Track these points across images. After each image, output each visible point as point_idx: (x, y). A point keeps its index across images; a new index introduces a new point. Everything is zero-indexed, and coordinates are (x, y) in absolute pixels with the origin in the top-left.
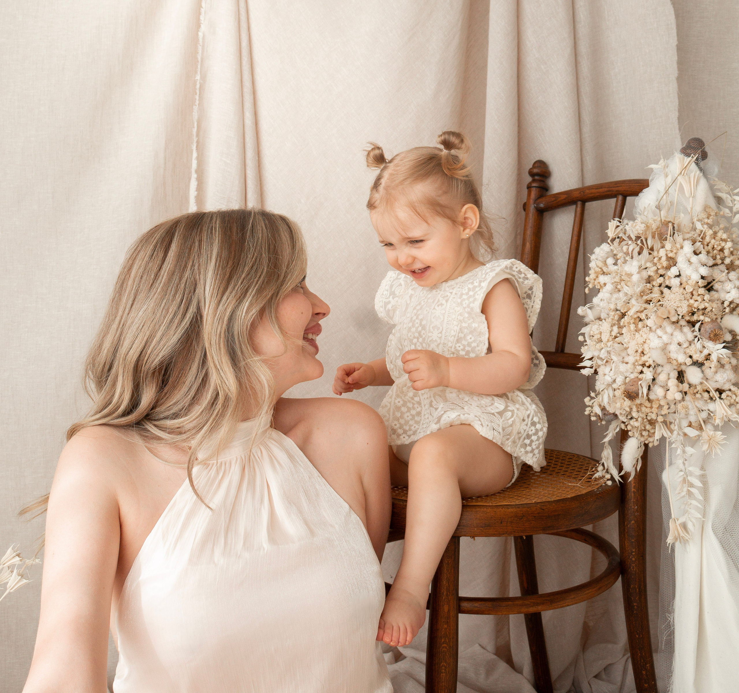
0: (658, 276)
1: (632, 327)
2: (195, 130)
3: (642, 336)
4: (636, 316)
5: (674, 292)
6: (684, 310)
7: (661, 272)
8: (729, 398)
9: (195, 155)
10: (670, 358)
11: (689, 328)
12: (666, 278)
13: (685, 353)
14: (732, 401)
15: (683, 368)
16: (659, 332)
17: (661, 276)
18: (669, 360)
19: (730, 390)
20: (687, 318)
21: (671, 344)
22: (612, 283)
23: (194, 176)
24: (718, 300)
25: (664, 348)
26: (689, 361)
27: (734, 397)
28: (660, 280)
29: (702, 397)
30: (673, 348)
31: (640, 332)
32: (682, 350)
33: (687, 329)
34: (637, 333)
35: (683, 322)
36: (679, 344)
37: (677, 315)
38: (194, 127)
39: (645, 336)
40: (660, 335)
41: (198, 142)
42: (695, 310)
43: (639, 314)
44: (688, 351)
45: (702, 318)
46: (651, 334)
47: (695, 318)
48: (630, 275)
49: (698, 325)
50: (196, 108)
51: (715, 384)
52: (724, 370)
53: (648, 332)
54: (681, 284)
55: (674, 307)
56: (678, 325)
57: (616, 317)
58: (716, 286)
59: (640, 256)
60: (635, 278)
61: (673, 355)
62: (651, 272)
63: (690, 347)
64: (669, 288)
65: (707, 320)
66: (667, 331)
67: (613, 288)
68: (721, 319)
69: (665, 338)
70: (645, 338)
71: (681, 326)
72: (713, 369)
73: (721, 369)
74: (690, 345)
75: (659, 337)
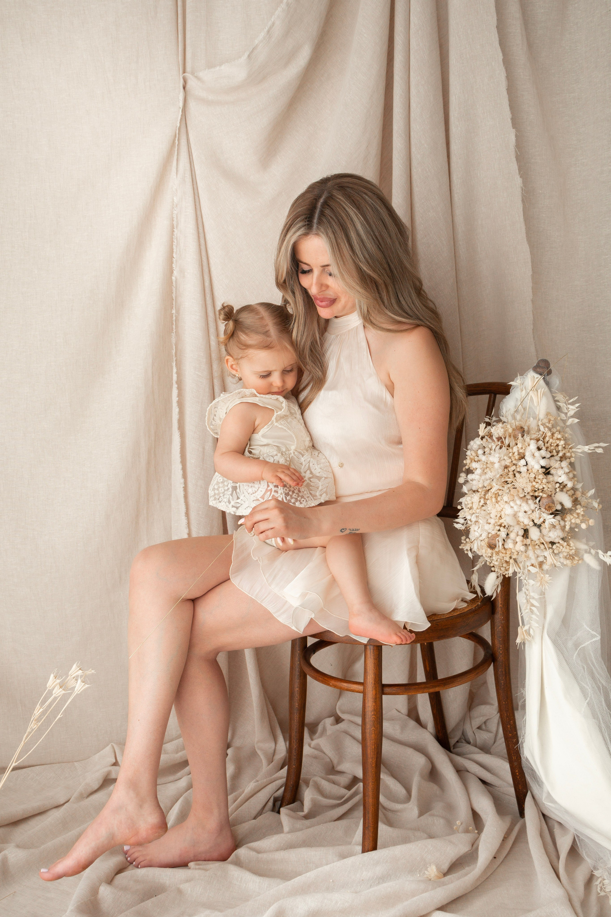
0: (512, 464)
1: (494, 500)
2: (174, 352)
3: (500, 506)
4: (496, 492)
5: (523, 476)
6: (529, 489)
7: (514, 462)
8: (558, 548)
9: (175, 370)
10: (519, 521)
11: (532, 501)
12: (518, 466)
13: (529, 518)
14: (560, 550)
15: (528, 527)
16: (512, 504)
17: (514, 464)
18: (518, 523)
19: (559, 543)
20: (532, 494)
21: (519, 511)
22: (481, 469)
23: (175, 386)
24: (553, 482)
25: (515, 515)
26: (531, 524)
27: (561, 547)
28: (513, 468)
29: (540, 547)
30: (521, 515)
31: (499, 503)
32: (527, 516)
33: (530, 502)
34: (497, 504)
35: (528, 497)
36: (525, 512)
37: (524, 493)
38: (173, 350)
39: (502, 506)
40: (512, 506)
41: (176, 360)
42: (537, 489)
43: (498, 491)
44: (531, 516)
45: (541, 494)
46: (506, 505)
47: (536, 494)
48: (493, 463)
49: (538, 499)
50: (173, 335)
51: (549, 538)
52: (555, 529)
53: (505, 503)
54: (528, 470)
55: (522, 487)
56: (525, 498)
57: (483, 493)
58: (552, 471)
59: (501, 450)
60: (497, 465)
61: (521, 519)
62: (508, 462)
63: (532, 514)
64: (520, 472)
65: (545, 496)
66: (517, 503)
67: (481, 471)
68: (555, 494)
69: (516, 508)
70: (502, 507)
71: (527, 499)
72: (548, 529)
73: (553, 529)
74: (533, 512)
75: (511, 507)
